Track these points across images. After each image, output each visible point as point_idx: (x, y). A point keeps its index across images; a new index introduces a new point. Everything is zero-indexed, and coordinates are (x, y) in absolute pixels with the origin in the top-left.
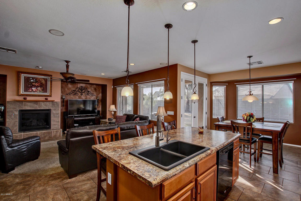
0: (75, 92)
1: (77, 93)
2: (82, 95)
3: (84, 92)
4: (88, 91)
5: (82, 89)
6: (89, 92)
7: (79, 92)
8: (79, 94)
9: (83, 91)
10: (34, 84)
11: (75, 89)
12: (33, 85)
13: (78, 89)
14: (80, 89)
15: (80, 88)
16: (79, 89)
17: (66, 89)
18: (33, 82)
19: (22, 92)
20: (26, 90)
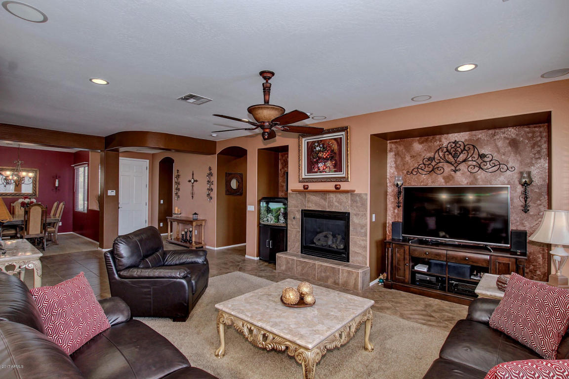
0: (434, 163)
1: (440, 165)
2: (455, 171)
3: (464, 161)
4: (482, 156)
5: (456, 151)
6: (486, 159)
7: (448, 162)
8: (448, 169)
9: (462, 157)
10: (320, 155)
11: (431, 155)
12: (320, 158)
13: (441, 154)
14: (451, 154)
15: (449, 148)
16: (447, 151)
17: (408, 158)
18: (320, 151)
19: (304, 174)
20: (310, 171)
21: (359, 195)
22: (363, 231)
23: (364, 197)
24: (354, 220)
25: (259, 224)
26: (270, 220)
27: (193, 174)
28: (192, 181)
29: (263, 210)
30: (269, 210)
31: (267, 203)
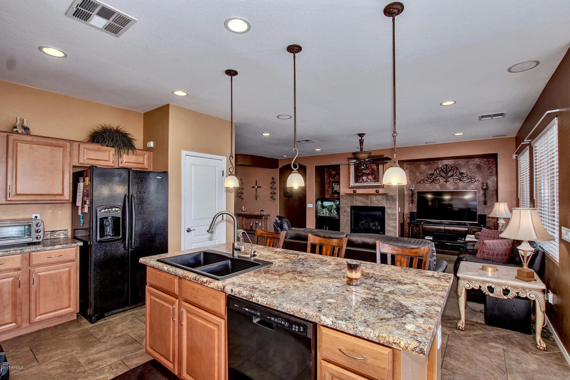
0: (433, 177)
1: (437, 178)
2: (446, 182)
3: (452, 176)
4: (462, 174)
5: (446, 170)
6: (464, 175)
7: (441, 176)
8: (442, 180)
9: (450, 174)
10: (364, 171)
11: (432, 172)
12: (364, 173)
13: (438, 172)
14: (444, 172)
15: (443, 168)
16: (442, 170)
17: (417, 174)
18: (364, 169)
19: (352, 183)
20: (356, 181)
21: (392, 196)
22: (394, 217)
23: (395, 197)
24: (388, 211)
25: (316, 215)
26: (325, 213)
27: (256, 182)
28: (256, 187)
29: (319, 207)
30: (323, 207)
31: (322, 202)
